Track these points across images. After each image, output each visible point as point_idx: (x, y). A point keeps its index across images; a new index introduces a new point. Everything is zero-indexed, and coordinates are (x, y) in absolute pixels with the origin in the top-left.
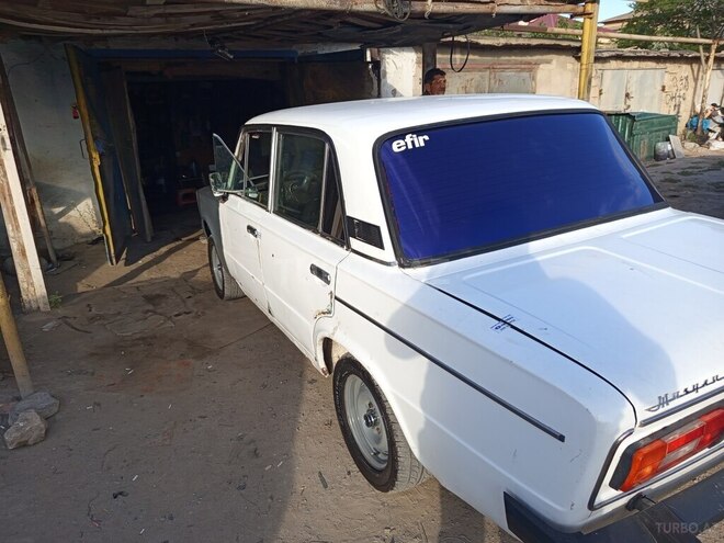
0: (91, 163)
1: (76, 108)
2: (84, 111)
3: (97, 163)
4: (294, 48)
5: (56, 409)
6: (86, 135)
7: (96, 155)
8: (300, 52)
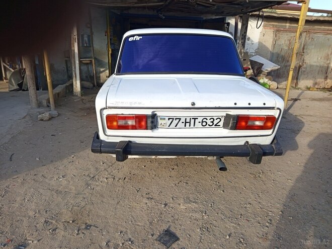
0: (108, 52)
1: (106, 32)
2: (109, 34)
3: (110, 52)
4: (202, 16)
5: (56, 116)
6: (108, 43)
7: (110, 50)
8: (204, 18)
